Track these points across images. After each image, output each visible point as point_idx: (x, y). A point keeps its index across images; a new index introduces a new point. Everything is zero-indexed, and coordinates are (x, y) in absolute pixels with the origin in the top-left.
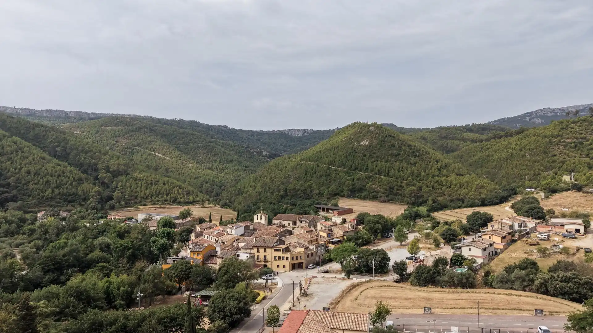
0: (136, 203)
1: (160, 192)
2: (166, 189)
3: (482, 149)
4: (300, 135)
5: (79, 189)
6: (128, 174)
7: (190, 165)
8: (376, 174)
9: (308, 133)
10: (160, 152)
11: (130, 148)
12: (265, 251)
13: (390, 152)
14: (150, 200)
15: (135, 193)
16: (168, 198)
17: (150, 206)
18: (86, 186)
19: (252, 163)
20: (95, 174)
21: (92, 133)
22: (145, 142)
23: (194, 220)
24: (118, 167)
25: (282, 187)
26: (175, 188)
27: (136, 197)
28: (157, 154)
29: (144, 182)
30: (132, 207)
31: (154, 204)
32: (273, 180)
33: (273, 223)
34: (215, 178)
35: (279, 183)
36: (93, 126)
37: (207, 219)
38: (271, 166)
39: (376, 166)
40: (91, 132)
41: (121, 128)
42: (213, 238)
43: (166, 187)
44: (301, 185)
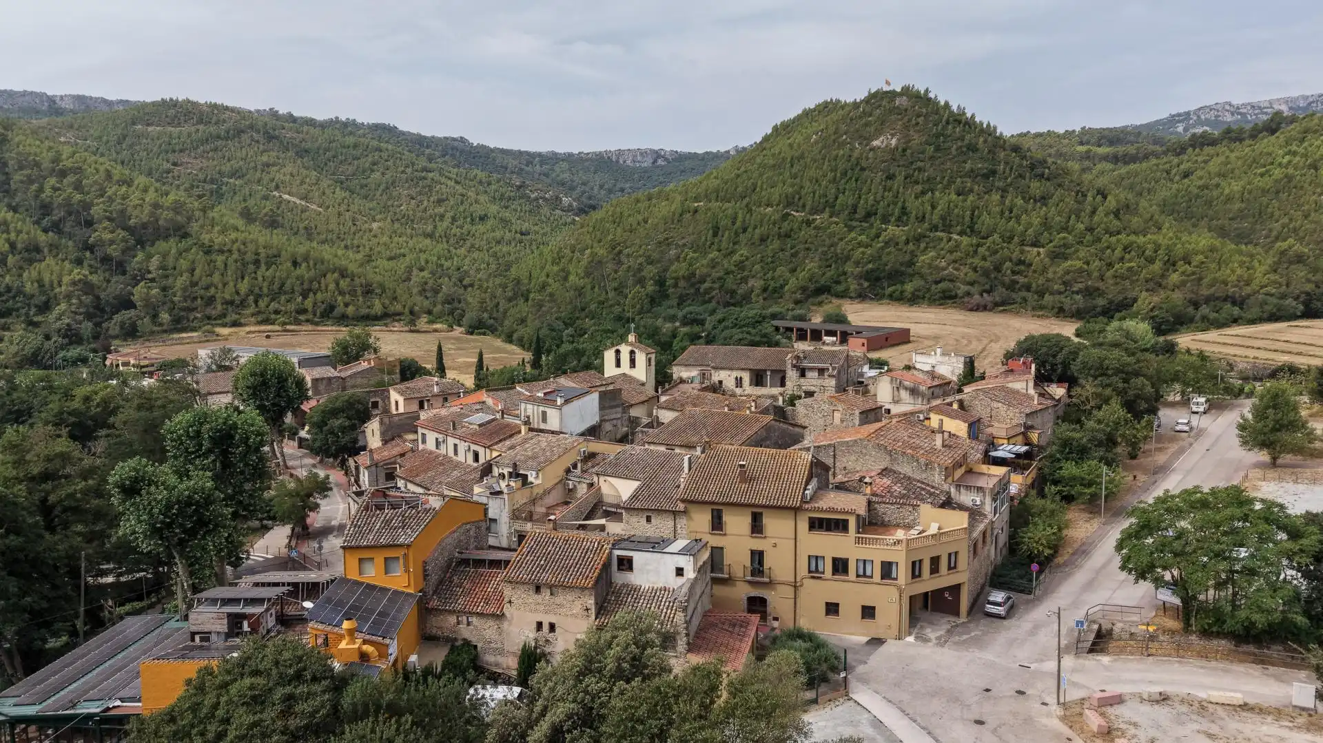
0: (209, 318)
1: (283, 285)
2: (303, 277)
3: (1168, 172)
4: (646, 165)
5: (25, 275)
6: (185, 235)
7: (375, 225)
8: (935, 228)
9: (666, 159)
10: (294, 190)
11: (212, 181)
12: (757, 527)
13: (968, 166)
14: (252, 309)
15: (207, 288)
16: (309, 303)
17: (252, 329)
18: (48, 268)
19: (537, 224)
20: (81, 232)
21: (108, 142)
22: (252, 164)
23: (384, 367)
24: (152, 214)
25: (650, 271)
26: (329, 276)
27: (211, 301)
28: (286, 197)
29: (235, 256)
30: (194, 330)
31: (266, 321)
32: (620, 252)
33: (675, 377)
34: (443, 260)
35: (640, 260)
36: (110, 122)
37: (429, 366)
38: (602, 220)
39: (933, 207)
40: (105, 138)
41: (186, 129)
42: (462, 446)
43: (302, 270)
44: (714, 264)
